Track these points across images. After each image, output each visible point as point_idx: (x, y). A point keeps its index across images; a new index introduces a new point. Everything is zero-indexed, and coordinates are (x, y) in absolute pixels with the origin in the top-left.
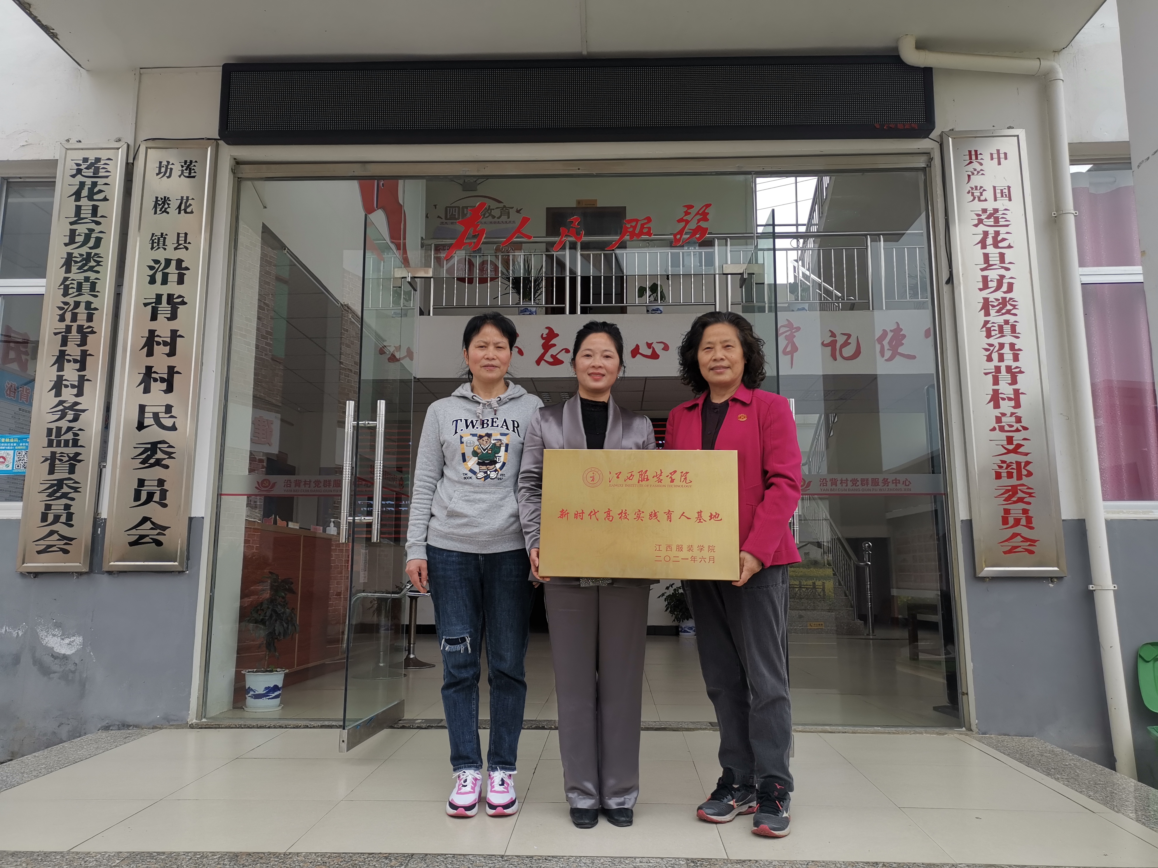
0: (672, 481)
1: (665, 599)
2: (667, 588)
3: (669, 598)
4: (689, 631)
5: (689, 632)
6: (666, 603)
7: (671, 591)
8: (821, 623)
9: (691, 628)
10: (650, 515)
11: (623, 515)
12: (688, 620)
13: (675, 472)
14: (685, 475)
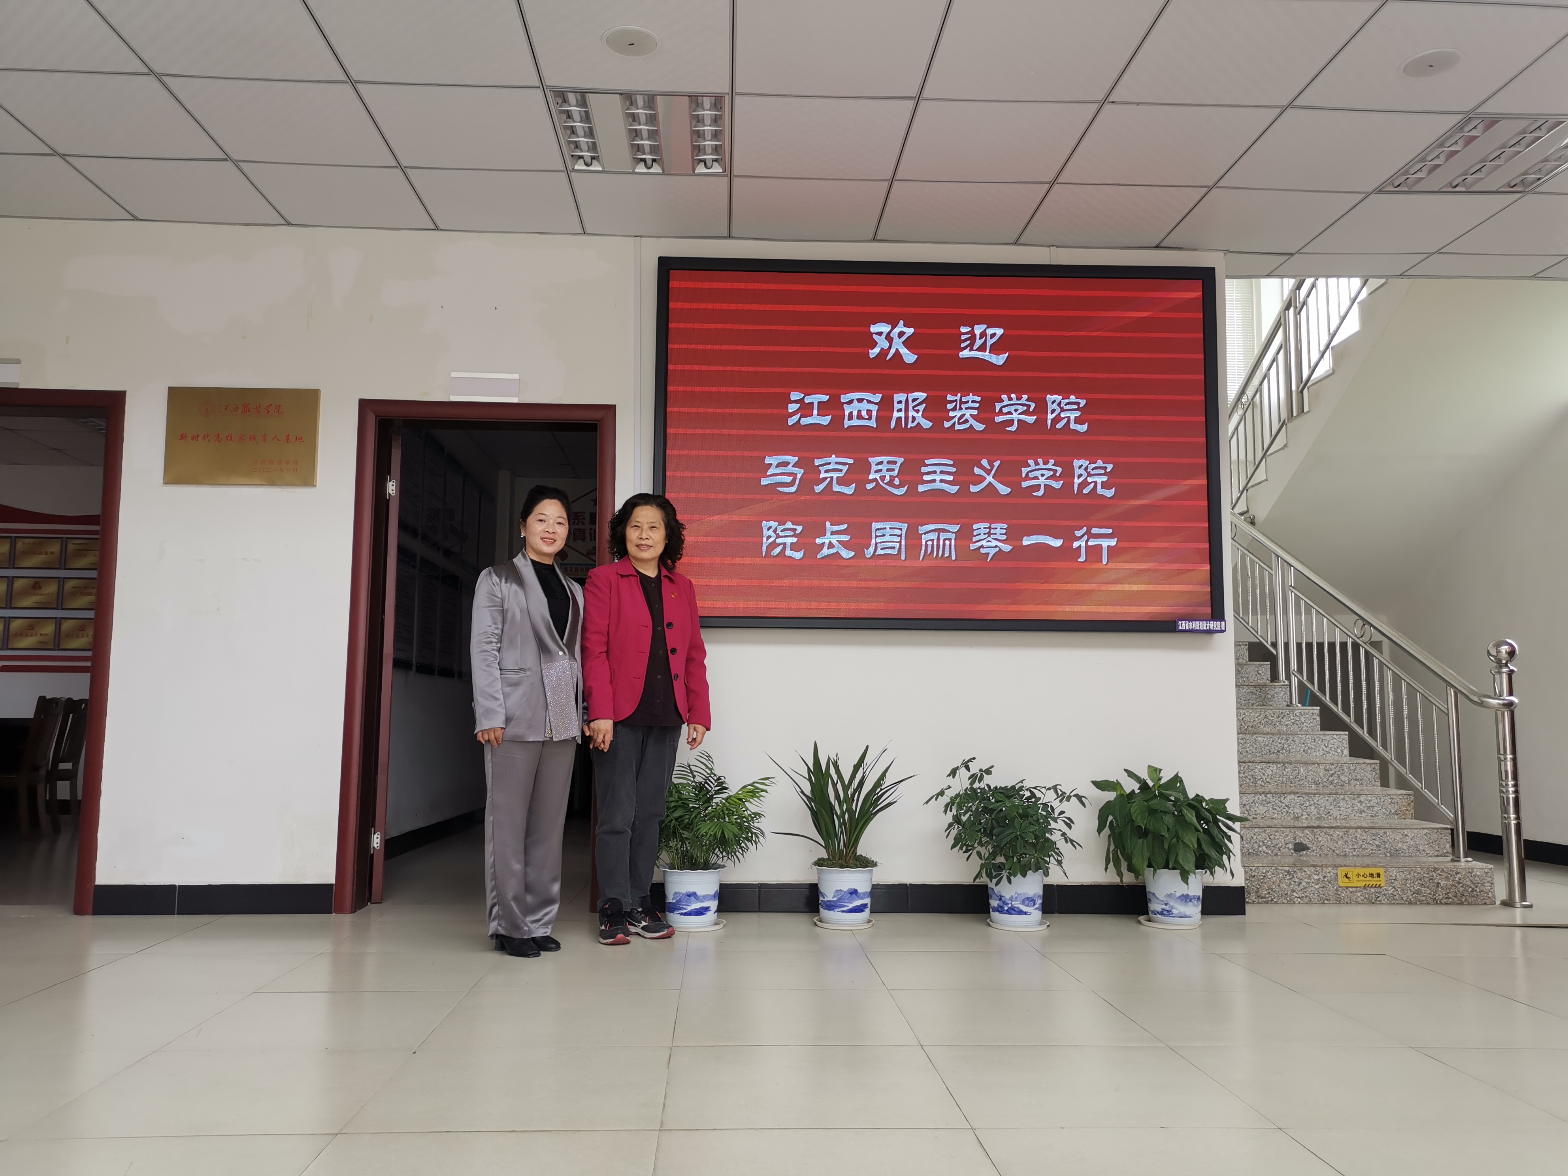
0: (268, 412)
1: (946, 806)
2: (953, 773)
3: (960, 801)
4: (1024, 908)
5: (1026, 913)
6: (949, 817)
7: (961, 783)
8: (1374, 871)
9: (1031, 901)
10: (250, 438)
11: (229, 438)
12: (1024, 875)
13: (271, 405)
14: (278, 408)
